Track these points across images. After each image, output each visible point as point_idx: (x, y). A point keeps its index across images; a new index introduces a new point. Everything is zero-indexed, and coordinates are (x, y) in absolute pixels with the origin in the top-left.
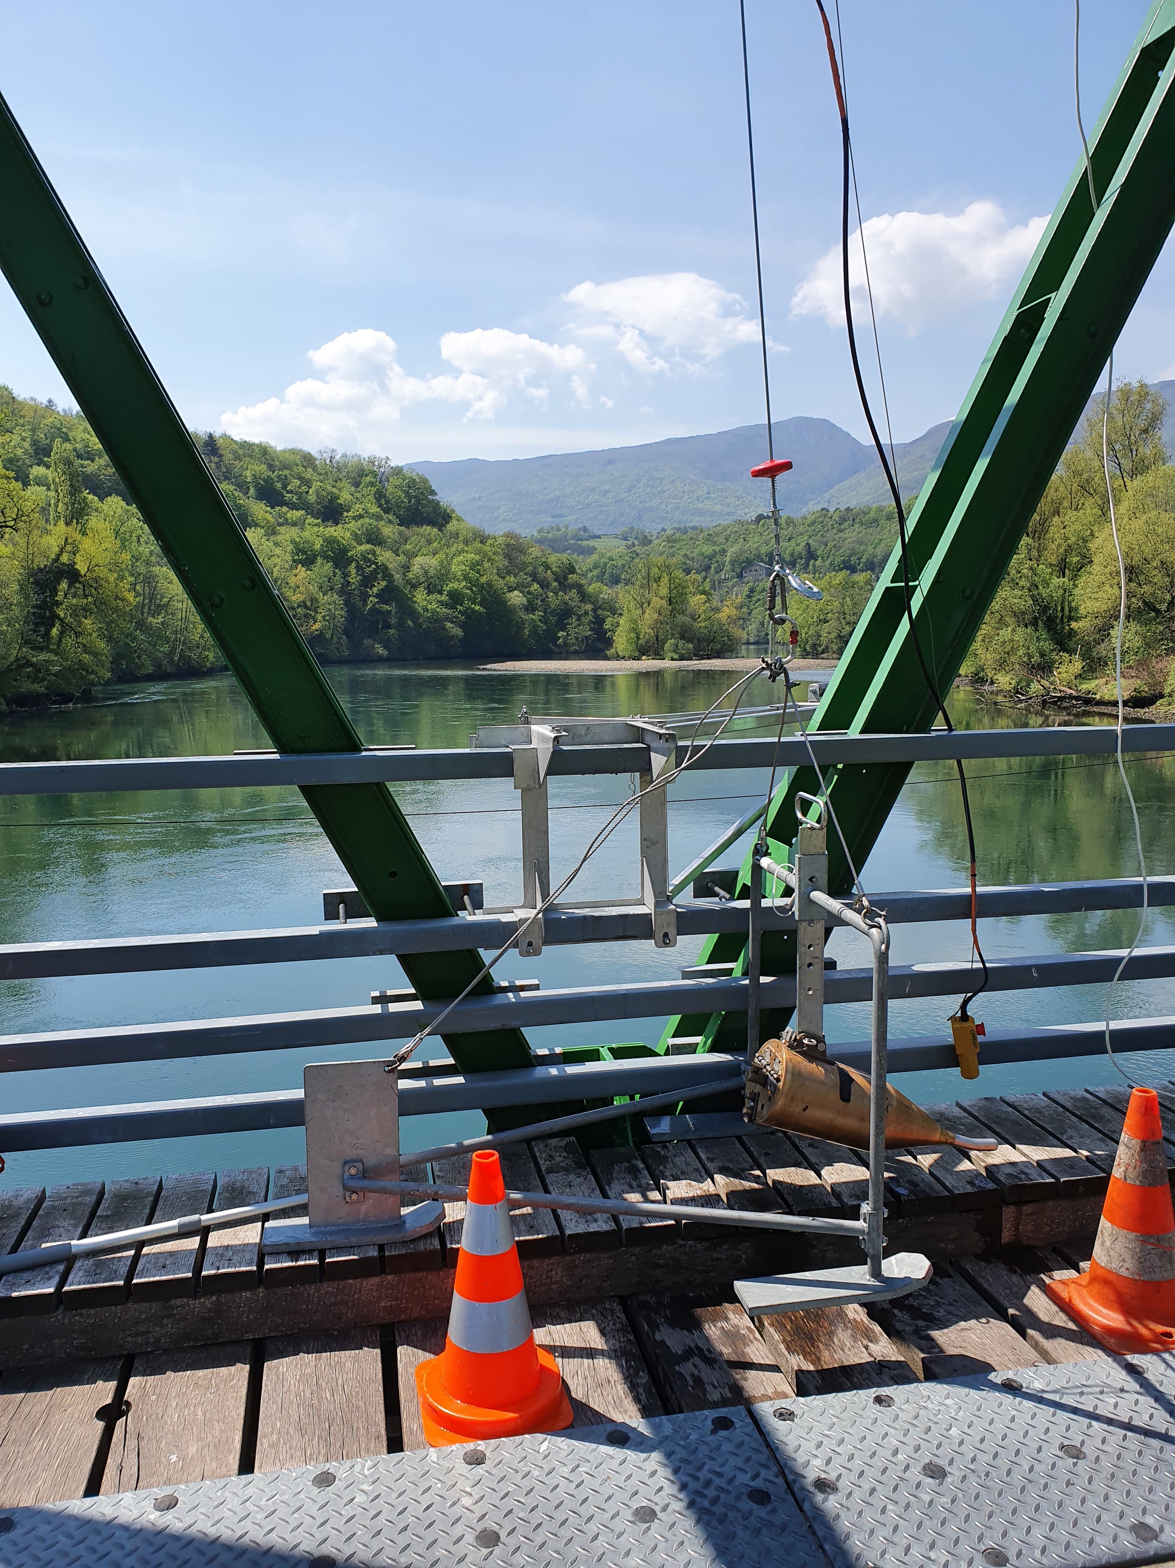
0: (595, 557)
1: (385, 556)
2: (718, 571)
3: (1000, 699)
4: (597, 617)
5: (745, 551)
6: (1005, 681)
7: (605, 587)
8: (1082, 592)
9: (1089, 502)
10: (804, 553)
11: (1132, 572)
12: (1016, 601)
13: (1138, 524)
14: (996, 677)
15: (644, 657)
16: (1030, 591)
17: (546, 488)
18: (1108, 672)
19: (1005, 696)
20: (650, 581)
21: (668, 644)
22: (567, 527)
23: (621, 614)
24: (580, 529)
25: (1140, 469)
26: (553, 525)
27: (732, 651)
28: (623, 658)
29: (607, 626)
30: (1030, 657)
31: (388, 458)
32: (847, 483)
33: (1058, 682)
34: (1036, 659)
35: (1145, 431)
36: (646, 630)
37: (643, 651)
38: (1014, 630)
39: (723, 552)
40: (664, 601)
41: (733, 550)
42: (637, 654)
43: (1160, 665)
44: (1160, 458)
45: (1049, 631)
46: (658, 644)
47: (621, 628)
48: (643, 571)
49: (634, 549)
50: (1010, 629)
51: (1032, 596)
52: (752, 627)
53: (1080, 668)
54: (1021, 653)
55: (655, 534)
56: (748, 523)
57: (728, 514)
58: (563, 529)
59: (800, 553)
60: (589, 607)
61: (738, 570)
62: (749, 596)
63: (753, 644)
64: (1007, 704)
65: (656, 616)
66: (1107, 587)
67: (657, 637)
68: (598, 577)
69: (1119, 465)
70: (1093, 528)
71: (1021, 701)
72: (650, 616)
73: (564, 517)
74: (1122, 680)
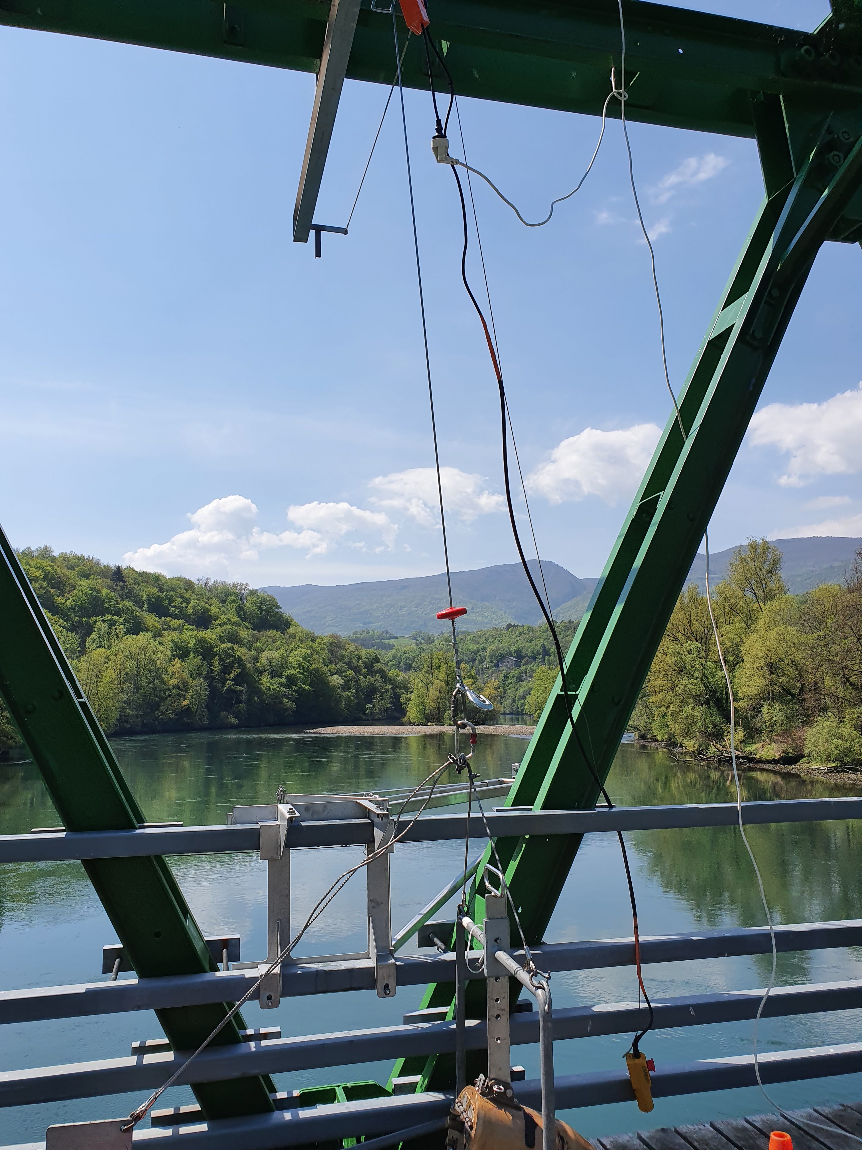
0: (393, 651)
1: (241, 651)
2: (482, 662)
3: (688, 758)
4: (394, 693)
5: (500, 649)
6: (690, 745)
7: (401, 672)
8: (739, 681)
9: (737, 619)
10: (541, 651)
11: (772, 667)
12: (693, 687)
13: (772, 634)
14: (683, 742)
15: (429, 724)
16: (702, 680)
17: (359, 604)
18: (763, 738)
19: (691, 756)
20: (433, 668)
21: (446, 714)
22: (374, 630)
23: (412, 692)
24: (383, 632)
25: (769, 597)
26: (364, 629)
27: (493, 720)
28: (414, 724)
29: (402, 700)
30: (707, 728)
31: (247, 584)
32: (569, 603)
33: (728, 746)
34: (711, 729)
35: (770, 572)
36: (431, 704)
37: (428, 719)
38: (693, 708)
39: (484, 649)
40: (443, 683)
41: (491, 647)
42: (424, 721)
43: (799, 734)
44: (782, 590)
45: (718, 709)
46: (439, 714)
47: (412, 702)
48: (428, 661)
49: (422, 646)
50: (690, 707)
51: (704, 684)
52: (507, 702)
53: (743, 736)
54: (700, 724)
55: (436, 635)
56: (500, 630)
57: (487, 623)
58: (371, 632)
59: (538, 651)
60: (389, 686)
61: (495, 662)
62: (504, 680)
63: (508, 714)
64: (693, 762)
65: (437, 693)
66: (756, 678)
67: (438, 708)
68: (396, 665)
69: (755, 594)
70: (742, 637)
71: (703, 760)
72: (433, 693)
73: (372, 623)
74: (773, 744)
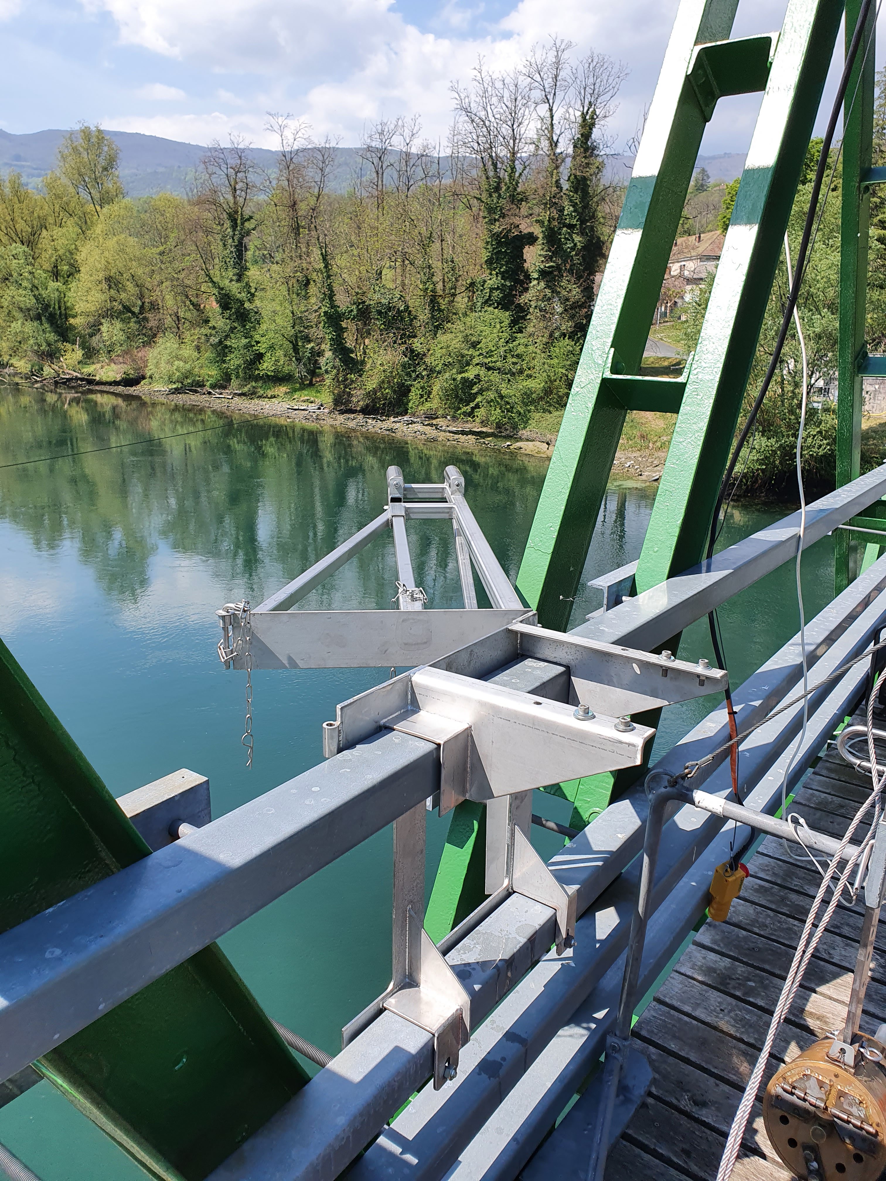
3: (17, 380)
6: (20, 364)
9: (70, 222)
11: (111, 281)
12: (21, 299)
16: (32, 291)
18: (101, 359)
19: (22, 378)
33: (65, 366)
34: (44, 347)
38: (22, 324)
43: (140, 355)
50: (19, 322)
51: (34, 296)
53: (81, 355)
54: (32, 341)
64: (26, 384)
66: (94, 292)
69: (90, 193)
70: (76, 243)
71: (36, 382)
74: (113, 365)
